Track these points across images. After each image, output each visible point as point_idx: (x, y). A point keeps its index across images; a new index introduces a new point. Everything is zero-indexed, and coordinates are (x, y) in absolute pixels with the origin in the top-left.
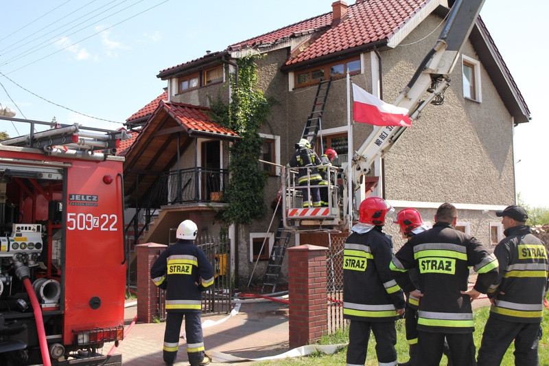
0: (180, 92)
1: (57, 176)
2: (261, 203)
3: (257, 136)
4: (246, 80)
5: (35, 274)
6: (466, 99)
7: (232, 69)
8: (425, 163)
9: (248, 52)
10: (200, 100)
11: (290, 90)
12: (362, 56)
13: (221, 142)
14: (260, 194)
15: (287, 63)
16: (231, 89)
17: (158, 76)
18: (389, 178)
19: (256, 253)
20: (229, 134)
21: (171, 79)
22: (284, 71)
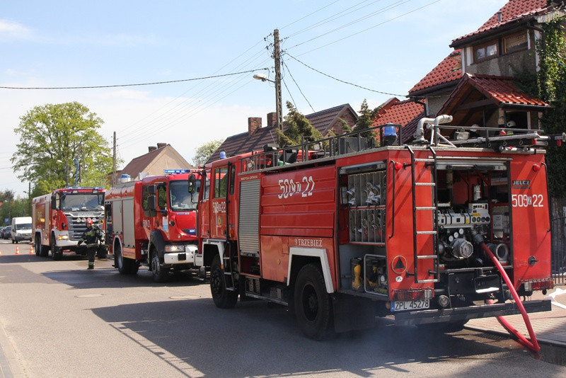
0: (476, 61)
1: (503, 168)
4: (553, 46)
7: (538, 35)
9: (554, 14)
10: (501, 70)
13: (529, 114)
16: (538, 57)
20: (539, 105)
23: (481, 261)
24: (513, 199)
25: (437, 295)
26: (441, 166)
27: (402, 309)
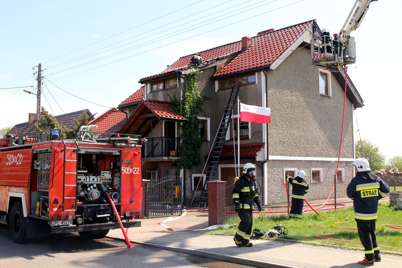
0: (152, 91)
1: (118, 153)
2: (199, 157)
3: (197, 119)
4: (190, 87)
5: (110, 190)
6: (321, 95)
7: (182, 81)
8: (294, 134)
9: (192, 70)
10: (164, 97)
11: (216, 91)
12: (256, 73)
13: (176, 123)
14: (198, 152)
15: (214, 76)
16: (182, 92)
17: (139, 82)
18: (270, 143)
19: (195, 185)
20: (180, 118)
21: (147, 84)
23: (105, 201)
24: (122, 170)
25: (77, 218)
26: (83, 152)
27: (57, 225)
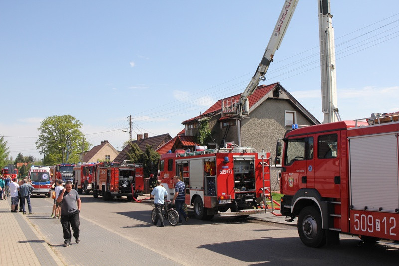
0: (188, 129)
4: (204, 127)
5: (132, 182)
6: (288, 127)
7: (199, 125)
9: (204, 118)
10: (192, 133)
11: (221, 128)
15: (220, 119)
17: (182, 124)
21: (185, 125)
22: (219, 122)
24: (136, 175)
26: (121, 170)
27: (112, 193)
